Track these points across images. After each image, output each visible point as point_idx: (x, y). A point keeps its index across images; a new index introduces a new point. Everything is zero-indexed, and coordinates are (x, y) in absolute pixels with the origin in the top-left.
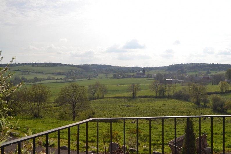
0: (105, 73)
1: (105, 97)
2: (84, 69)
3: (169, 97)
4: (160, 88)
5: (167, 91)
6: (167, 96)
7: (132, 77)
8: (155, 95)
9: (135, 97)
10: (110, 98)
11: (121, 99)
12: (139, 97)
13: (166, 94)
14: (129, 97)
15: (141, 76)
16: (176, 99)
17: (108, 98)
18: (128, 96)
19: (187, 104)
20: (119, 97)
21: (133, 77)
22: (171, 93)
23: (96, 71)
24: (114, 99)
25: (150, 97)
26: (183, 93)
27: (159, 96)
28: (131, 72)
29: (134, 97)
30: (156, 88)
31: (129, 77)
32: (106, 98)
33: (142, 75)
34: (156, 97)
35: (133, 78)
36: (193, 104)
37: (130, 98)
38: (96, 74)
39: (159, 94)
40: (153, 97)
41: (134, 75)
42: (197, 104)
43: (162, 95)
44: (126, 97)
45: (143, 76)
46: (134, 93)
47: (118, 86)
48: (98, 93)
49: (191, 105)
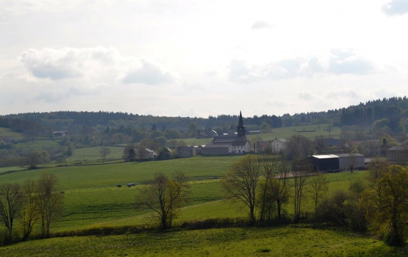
0: (101, 145)
1: (53, 230)
2: (19, 131)
3: (300, 220)
4: (265, 188)
5: (291, 200)
6: (292, 218)
7: (194, 152)
8: (245, 214)
9: (170, 228)
10: (72, 234)
11: (115, 237)
12: (186, 226)
13: (289, 209)
14: (148, 229)
15: (231, 150)
16: (323, 228)
17: (64, 235)
18: (141, 224)
19: (356, 244)
20: (108, 231)
21: (201, 152)
22: (309, 207)
23: (69, 137)
24: (83, 239)
25: (226, 223)
26: (346, 202)
27: (262, 220)
28: (198, 135)
29: (165, 227)
30: (249, 187)
31: (182, 153)
32: (58, 235)
33: (235, 144)
34: (251, 224)
35: (200, 157)
36: (379, 244)
37: (150, 230)
38: (66, 149)
39: (262, 213)
40: (240, 224)
41: (203, 146)
42: (391, 245)
43: (275, 214)
44: (135, 230)
45: (237, 149)
46: (164, 212)
47: (132, 187)
48: (26, 218)
49: (370, 247)
